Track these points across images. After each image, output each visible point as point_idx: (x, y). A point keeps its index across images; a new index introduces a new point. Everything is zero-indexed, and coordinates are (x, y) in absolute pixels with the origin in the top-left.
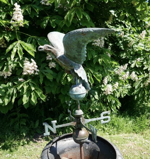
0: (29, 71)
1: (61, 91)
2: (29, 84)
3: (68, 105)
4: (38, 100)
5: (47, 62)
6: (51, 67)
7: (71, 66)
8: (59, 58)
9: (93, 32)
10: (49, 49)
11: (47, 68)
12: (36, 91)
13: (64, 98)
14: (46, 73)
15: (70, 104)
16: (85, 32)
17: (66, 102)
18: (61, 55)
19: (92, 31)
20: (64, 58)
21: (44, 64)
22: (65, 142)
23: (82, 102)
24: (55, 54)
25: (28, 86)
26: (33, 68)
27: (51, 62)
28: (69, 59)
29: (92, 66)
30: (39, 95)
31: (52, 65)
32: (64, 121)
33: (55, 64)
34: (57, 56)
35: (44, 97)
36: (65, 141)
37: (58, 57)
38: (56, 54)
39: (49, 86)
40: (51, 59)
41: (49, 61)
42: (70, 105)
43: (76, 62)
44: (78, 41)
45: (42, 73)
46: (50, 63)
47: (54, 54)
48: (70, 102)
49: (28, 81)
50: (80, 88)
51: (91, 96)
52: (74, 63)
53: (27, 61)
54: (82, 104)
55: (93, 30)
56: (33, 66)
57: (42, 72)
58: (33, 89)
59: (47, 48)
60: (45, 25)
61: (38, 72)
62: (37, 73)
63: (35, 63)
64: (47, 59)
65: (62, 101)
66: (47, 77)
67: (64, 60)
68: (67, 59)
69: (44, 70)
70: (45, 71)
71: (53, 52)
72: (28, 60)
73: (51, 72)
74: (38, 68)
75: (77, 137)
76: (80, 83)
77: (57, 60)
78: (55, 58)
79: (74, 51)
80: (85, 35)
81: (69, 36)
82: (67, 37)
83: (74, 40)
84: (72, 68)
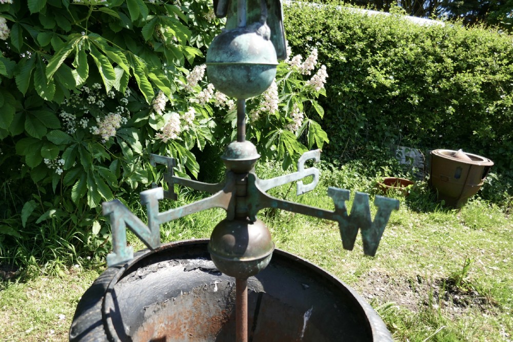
1: (26, 128)
3: (53, 171)
13: (39, 152)
15: (61, 167)
17: (47, 161)
22: (140, 281)
23: (99, 161)
32: (43, 222)
36: (140, 277)
42: (60, 171)
48: (62, 161)
51: (124, 145)
54: (100, 167)
65: (30, 160)
75: (242, 253)
76: (263, 18)
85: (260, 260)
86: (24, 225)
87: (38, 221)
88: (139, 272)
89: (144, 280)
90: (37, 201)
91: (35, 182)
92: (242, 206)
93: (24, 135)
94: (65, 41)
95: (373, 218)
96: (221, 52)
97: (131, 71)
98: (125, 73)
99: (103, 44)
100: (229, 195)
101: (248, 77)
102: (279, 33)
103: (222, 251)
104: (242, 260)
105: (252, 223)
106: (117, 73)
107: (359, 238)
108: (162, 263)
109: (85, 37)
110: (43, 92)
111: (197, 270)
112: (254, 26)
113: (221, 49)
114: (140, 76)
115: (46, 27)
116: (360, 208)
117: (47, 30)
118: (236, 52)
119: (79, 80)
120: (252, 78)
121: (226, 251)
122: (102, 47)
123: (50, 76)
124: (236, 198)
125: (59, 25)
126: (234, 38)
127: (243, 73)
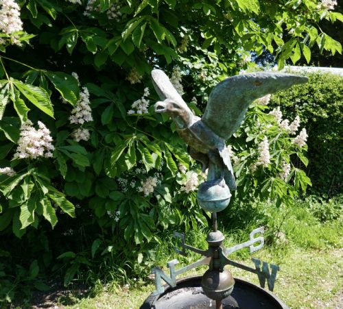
0: (33, 151)
1: (96, 191)
2: (33, 180)
3: (112, 219)
4: (60, 214)
5: (71, 128)
6: (78, 140)
7: (213, 144)
8: (192, 128)
10: (176, 109)
11: (69, 141)
12: (51, 196)
13: (104, 206)
14: (71, 152)
15: (118, 216)
16: (262, 79)
17: (109, 213)
18: (195, 122)
19: (275, 78)
20: (202, 127)
24: (186, 121)
25: (32, 186)
26: (43, 143)
27: (82, 130)
28: (210, 130)
30: (59, 204)
31: (82, 135)
32: (106, 254)
33: (88, 134)
34: (189, 123)
35: (71, 208)
36: (168, 298)
37: (191, 125)
38: (188, 119)
39: (74, 181)
40: (82, 122)
41: (78, 126)
42: (117, 219)
43: (220, 136)
45: (63, 154)
46: (79, 130)
48: (119, 212)
49: (29, 173)
50: (223, 187)
51: (158, 197)
52: (217, 137)
53: (29, 128)
54: (143, 215)
55: (276, 76)
56: (42, 138)
57: (63, 151)
58: (45, 190)
59: (171, 107)
60: (70, 46)
61: (51, 151)
62: (50, 155)
63: (48, 131)
64: (72, 122)
65: (98, 213)
66: (77, 162)
67: (202, 133)
68: (207, 130)
69: (65, 147)
70: (67, 147)
71: (182, 114)
72: (32, 124)
73: (82, 150)
74: (53, 143)
75: (216, 288)
76: (222, 177)
77: (188, 131)
78: (184, 127)
79: (228, 115)
80: (260, 84)
81: (229, 84)
82: (225, 86)
83: (237, 92)
84: (213, 148)
85: (225, 291)
86: (93, 256)
87: (102, 254)
88: (168, 295)
89: (170, 300)
90: (101, 239)
91: (101, 226)
92: (217, 263)
93: (95, 196)
94: (122, 138)
95: (270, 273)
97: (163, 154)
98: (159, 156)
100: (210, 258)
102: (232, 179)
103: (207, 287)
104: (216, 291)
105: (222, 272)
106: (153, 157)
107: (266, 283)
108: (180, 290)
109: (135, 137)
110: (109, 172)
111: (200, 294)
112: (218, 182)
114: (169, 157)
115: (111, 130)
116: (265, 268)
117: (111, 132)
119: (129, 165)
121: (209, 286)
122: (145, 142)
123: (113, 163)
124: (213, 259)
125: (119, 127)
126: (208, 189)
127: (213, 204)
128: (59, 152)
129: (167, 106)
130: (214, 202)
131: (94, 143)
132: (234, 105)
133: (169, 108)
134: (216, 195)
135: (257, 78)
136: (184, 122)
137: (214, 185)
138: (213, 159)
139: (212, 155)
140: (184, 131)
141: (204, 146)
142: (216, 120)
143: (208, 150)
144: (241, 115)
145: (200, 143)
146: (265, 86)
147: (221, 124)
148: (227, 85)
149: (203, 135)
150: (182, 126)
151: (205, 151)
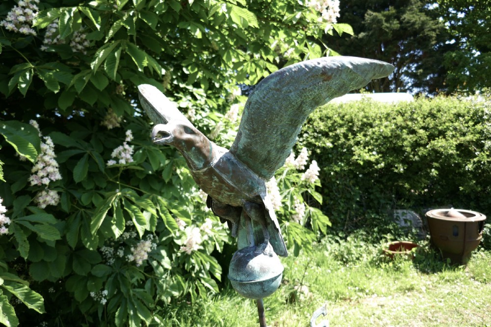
1: (74, 267)
3: (98, 302)
5: (33, 191)
6: (44, 206)
7: (251, 189)
8: (217, 165)
9: (351, 70)
10: (190, 136)
11: (32, 209)
13: (86, 286)
14: (33, 224)
15: (105, 297)
16: (331, 69)
17: (93, 294)
18: (221, 155)
19: (351, 67)
20: (233, 163)
21: (21, 198)
23: (136, 284)
27: (47, 192)
29: (153, 187)
30: (21, 298)
31: (48, 199)
33: (57, 197)
34: (212, 158)
35: (39, 300)
37: (215, 161)
38: (210, 151)
39: (43, 261)
40: (46, 181)
41: (41, 188)
42: (104, 301)
44: (302, 102)
45: (22, 227)
46: (44, 193)
47: (205, 151)
48: (106, 292)
50: (271, 256)
51: (155, 263)
54: (137, 290)
55: (352, 64)
60: (23, 86)
61: (6, 225)
62: (3, 231)
64: (33, 183)
65: (78, 296)
66: (43, 236)
67: (234, 172)
68: (242, 167)
69: (25, 218)
70: (30, 218)
71: (198, 145)
73: (50, 218)
76: (266, 240)
77: (211, 172)
78: (205, 166)
79: (275, 137)
80: (329, 78)
81: (280, 82)
82: (273, 87)
83: (293, 95)
84: (251, 196)
91: (83, 312)
93: (72, 275)
94: (103, 197)
96: (240, 273)
97: (157, 210)
98: (152, 215)
99: (134, 197)
101: (263, 289)
102: (280, 241)
106: (145, 216)
109: (119, 194)
110: (89, 244)
112: (261, 248)
113: (240, 271)
114: (165, 214)
115: (87, 188)
117: (88, 190)
118: (251, 274)
119: (117, 232)
120: (266, 289)
122: (133, 199)
123: (94, 232)
125: (97, 184)
126: (248, 262)
127: (258, 287)
128: (17, 226)
129: (174, 132)
130: (261, 283)
131: (65, 208)
132: (286, 119)
133: (177, 135)
134: (263, 270)
135: (324, 67)
136: (205, 157)
137: (256, 255)
138: (253, 214)
139: (251, 207)
140: (205, 173)
141: (238, 194)
142: (256, 148)
143: (244, 200)
144: (293, 136)
145: (232, 189)
146: (335, 83)
147: (264, 154)
148: (275, 84)
149: (235, 176)
150: (201, 165)
151: (239, 202)
